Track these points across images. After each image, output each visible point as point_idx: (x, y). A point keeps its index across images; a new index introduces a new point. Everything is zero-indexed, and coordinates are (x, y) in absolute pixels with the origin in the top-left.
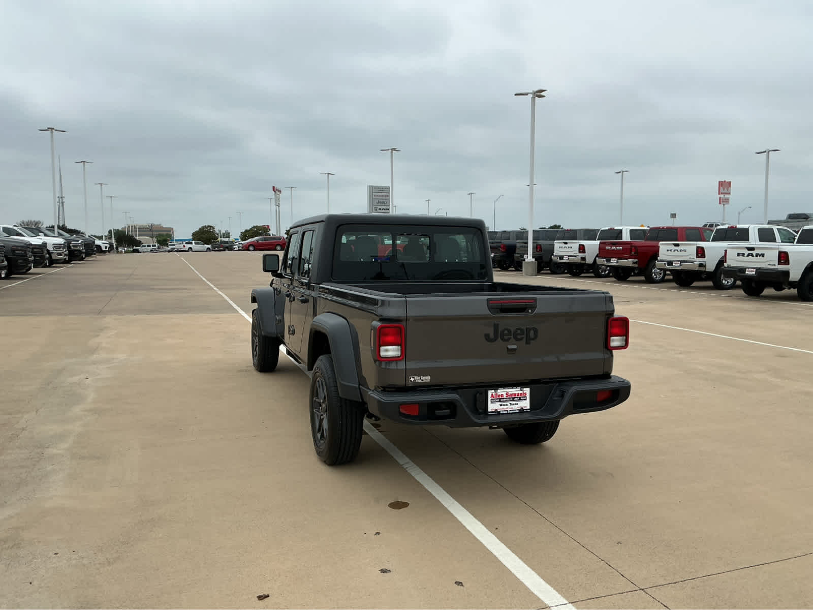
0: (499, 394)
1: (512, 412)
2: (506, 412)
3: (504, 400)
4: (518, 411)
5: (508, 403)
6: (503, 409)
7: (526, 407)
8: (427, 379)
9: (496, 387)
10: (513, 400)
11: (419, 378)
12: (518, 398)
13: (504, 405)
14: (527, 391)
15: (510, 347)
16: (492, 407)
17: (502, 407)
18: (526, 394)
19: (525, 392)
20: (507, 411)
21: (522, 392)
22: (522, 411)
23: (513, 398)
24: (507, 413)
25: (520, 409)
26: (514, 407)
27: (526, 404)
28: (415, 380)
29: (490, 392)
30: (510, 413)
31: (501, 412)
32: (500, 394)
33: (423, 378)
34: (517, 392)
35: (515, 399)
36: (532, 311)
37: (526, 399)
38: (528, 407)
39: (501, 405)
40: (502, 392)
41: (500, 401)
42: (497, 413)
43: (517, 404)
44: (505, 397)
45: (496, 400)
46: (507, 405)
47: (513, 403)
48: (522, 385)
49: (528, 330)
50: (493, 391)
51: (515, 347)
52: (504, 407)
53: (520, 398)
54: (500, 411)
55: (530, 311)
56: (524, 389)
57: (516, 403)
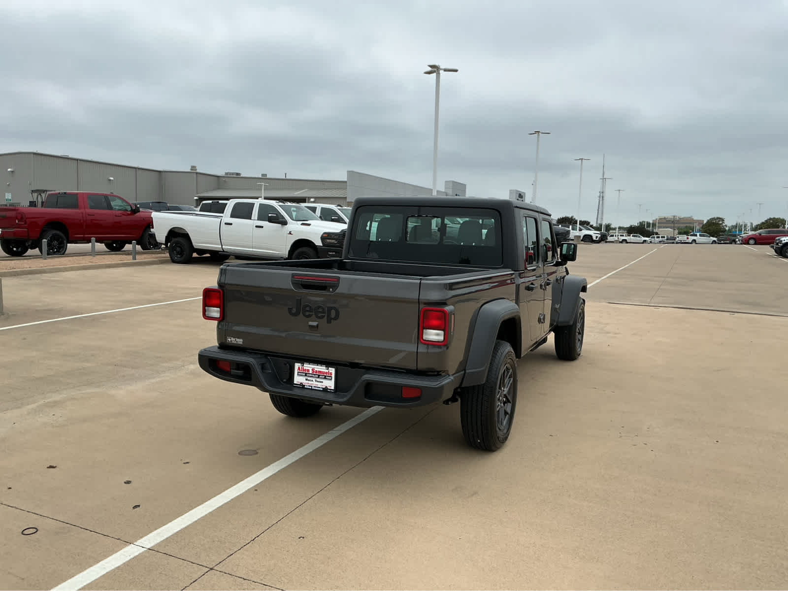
0: (305, 368)
1: (316, 388)
2: (310, 387)
3: (310, 375)
4: (322, 389)
5: (314, 379)
6: (308, 383)
7: (331, 387)
8: (240, 341)
9: (303, 360)
10: (318, 377)
11: (234, 339)
12: (324, 377)
13: (309, 380)
14: (332, 371)
15: (311, 323)
16: (298, 379)
17: (307, 382)
18: (331, 373)
19: (330, 371)
20: (312, 386)
21: (327, 371)
22: (325, 390)
23: (319, 375)
24: (311, 389)
25: (324, 387)
26: (319, 385)
27: (330, 384)
28: (231, 341)
29: (297, 365)
30: (314, 389)
31: (306, 387)
32: (307, 368)
33: (238, 340)
34: (322, 370)
35: (320, 377)
36: (333, 290)
37: (331, 379)
38: (333, 388)
39: (307, 380)
40: (308, 367)
41: (306, 375)
42: (302, 386)
43: (322, 382)
44: (311, 372)
45: (303, 374)
46: (312, 381)
47: (318, 380)
48: (328, 364)
49: (330, 309)
50: (300, 364)
51: (315, 324)
52: (309, 382)
53: (325, 376)
54: (305, 385)
55: (331, 290)
56: (330, 369)
57: (322, 380)
